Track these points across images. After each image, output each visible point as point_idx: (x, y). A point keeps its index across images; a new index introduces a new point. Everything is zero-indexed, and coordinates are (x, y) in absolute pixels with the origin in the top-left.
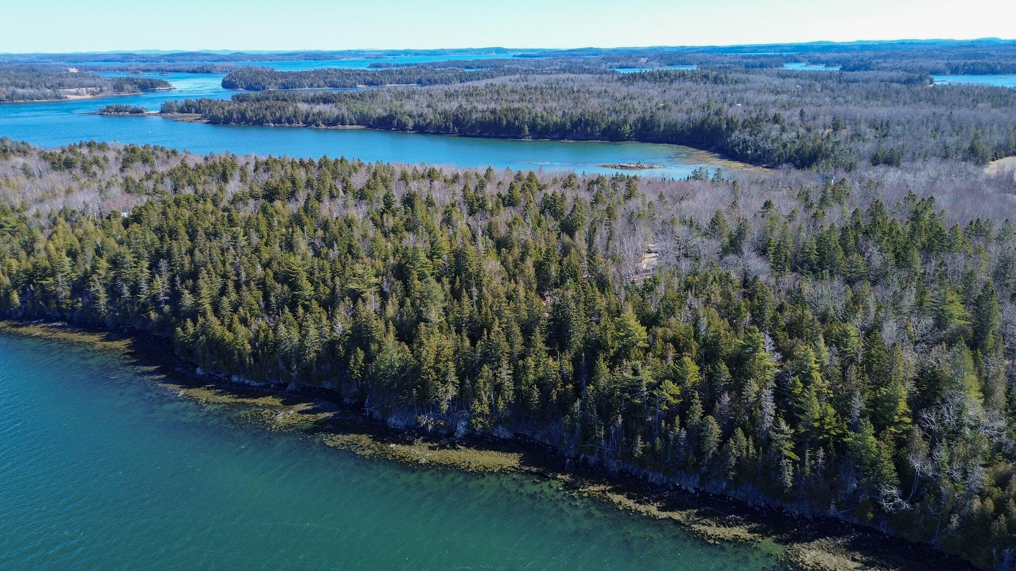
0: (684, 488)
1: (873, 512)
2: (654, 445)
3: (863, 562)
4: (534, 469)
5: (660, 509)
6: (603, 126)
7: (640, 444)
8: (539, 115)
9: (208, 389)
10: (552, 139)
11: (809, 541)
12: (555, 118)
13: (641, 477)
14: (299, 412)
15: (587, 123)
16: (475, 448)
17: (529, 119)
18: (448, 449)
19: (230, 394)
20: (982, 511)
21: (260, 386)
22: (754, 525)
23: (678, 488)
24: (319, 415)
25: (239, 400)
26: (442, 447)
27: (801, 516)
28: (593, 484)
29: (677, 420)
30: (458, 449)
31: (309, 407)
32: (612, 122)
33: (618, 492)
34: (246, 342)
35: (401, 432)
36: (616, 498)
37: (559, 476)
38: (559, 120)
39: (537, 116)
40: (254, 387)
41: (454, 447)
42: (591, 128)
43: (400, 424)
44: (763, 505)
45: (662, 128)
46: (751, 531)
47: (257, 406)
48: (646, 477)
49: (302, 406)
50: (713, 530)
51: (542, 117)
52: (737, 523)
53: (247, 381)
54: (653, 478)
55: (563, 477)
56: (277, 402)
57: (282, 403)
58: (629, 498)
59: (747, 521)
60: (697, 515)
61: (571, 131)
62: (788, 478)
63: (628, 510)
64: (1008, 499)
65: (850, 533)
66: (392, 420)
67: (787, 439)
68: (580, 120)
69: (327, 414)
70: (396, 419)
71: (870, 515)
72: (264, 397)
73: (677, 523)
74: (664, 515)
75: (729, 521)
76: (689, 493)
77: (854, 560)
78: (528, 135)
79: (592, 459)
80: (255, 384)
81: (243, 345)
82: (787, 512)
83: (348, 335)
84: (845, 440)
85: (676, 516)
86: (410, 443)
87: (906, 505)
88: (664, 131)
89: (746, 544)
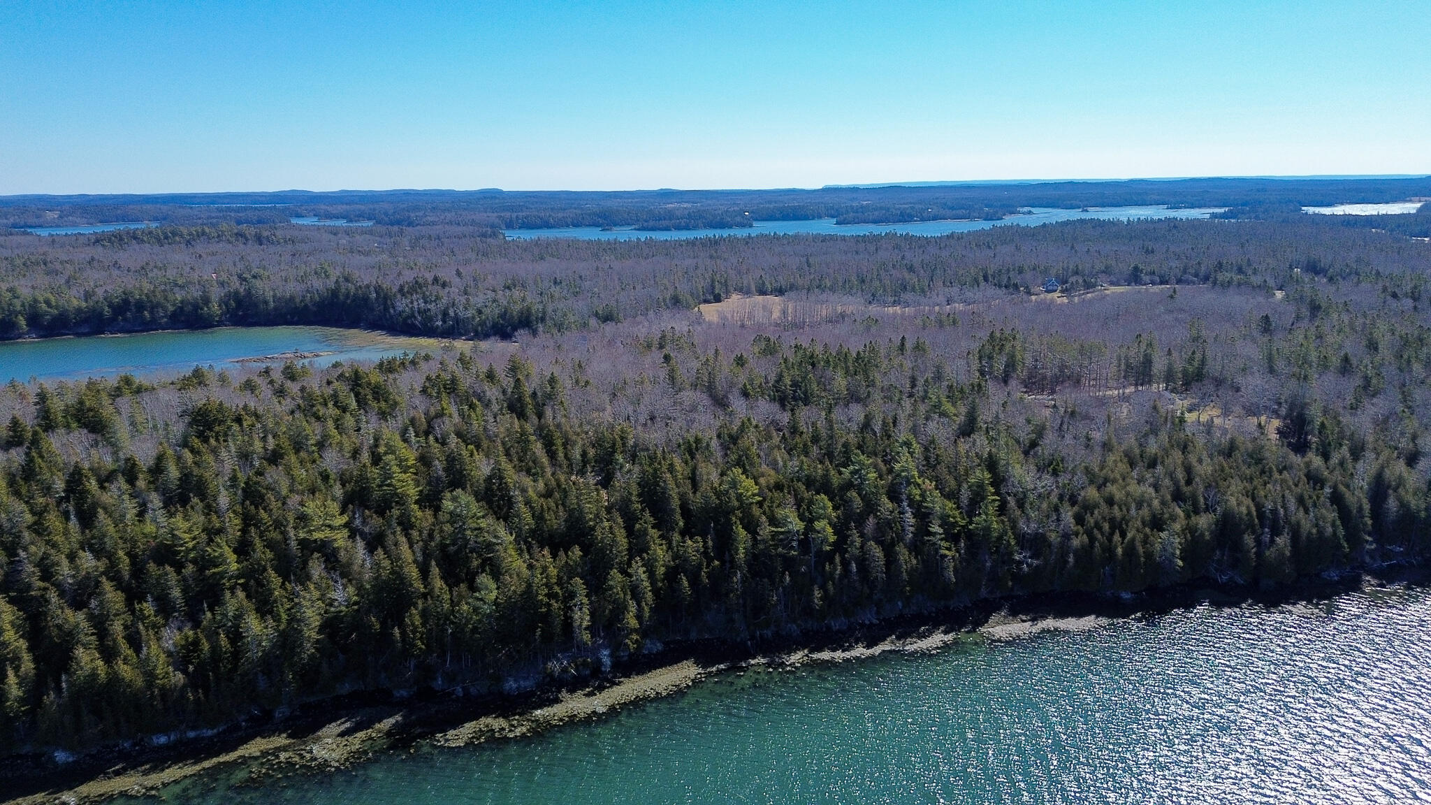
0: (867, 622)
1: (1012, 580)
2: (826, 591)
3: (1029, 620)
4: (722, 666)
5: (868, 647)
6: (171, 308)
7: (817, 593)
8: (41, 299)
9: (117, 773)
10: (78, 335)
11: (987, 622)
12: (75, 303)
13: (824, 629)
14: (342, 735)
15: (140, 306)
16: (637, 675)
17: (23, 305)
18: (608, 687)
19: (175, 763)
20: (1083, 546)
21: (219, 734)
22: (942, 628)
23: (862, 625)
24: (377, 726)
25: (207, 764)
26: (601, 688)
27: (965, 607)
28: (789, 654)
29: (837, 559)
30: (620, 682)
31: (348, 725)
32: (182, 302)
33: (820, 650)
34: (171, 669)
35: (532, 694)
36: (826, 655)
37: (753, 662)
38: (84, 305)
39: (36, 301)
40: (211, 738)
41: (613, 684)
42: (151, 313)
43: (528, 684)
44: (934, 609)
45: (272, 305)
46: (946, 632)
47: (256, 758)
48: (829, 628)
49: (334, 728)
50: (923, 644)
51: (47, 302)
52: (929, 634)
53: (191, 734)
54: (836, 625)
55: (757, 661)
56: (281, 740)
57: (289, 736)
58: (834, 650)
59: (935, 626)
60: (898, 638)
61: (113, 320)
62: (951, 575)
63: (847, 661)
64: (1092, 529)
65: (1003, 605)
66: (511, 685)
67: (942, 540)
68: (126, 302)
69: (391, 721)
70: (516, 681)
71: (1010, 583)
72: (246, 743)
73: (890, 652)
74: (877, 650)
75: (924, 632)
76: (875, 625)
77: (1024, 621)
78: (28, 333)
79: (768, 633)
80: (210, 733)
81: (164, 677)
82: (954, 608)
83: (356, 603)
84: (970, 527)
85: (886, 646)
86: (557, 701)
87: (1035, 562)
88: (275, 309)
89: (956, 642)
